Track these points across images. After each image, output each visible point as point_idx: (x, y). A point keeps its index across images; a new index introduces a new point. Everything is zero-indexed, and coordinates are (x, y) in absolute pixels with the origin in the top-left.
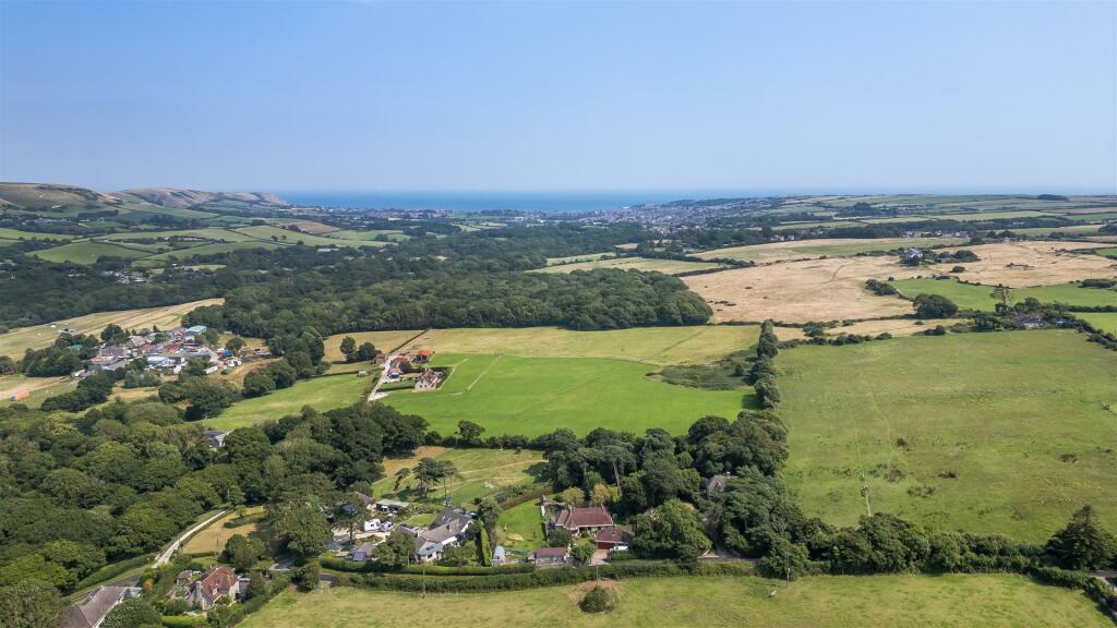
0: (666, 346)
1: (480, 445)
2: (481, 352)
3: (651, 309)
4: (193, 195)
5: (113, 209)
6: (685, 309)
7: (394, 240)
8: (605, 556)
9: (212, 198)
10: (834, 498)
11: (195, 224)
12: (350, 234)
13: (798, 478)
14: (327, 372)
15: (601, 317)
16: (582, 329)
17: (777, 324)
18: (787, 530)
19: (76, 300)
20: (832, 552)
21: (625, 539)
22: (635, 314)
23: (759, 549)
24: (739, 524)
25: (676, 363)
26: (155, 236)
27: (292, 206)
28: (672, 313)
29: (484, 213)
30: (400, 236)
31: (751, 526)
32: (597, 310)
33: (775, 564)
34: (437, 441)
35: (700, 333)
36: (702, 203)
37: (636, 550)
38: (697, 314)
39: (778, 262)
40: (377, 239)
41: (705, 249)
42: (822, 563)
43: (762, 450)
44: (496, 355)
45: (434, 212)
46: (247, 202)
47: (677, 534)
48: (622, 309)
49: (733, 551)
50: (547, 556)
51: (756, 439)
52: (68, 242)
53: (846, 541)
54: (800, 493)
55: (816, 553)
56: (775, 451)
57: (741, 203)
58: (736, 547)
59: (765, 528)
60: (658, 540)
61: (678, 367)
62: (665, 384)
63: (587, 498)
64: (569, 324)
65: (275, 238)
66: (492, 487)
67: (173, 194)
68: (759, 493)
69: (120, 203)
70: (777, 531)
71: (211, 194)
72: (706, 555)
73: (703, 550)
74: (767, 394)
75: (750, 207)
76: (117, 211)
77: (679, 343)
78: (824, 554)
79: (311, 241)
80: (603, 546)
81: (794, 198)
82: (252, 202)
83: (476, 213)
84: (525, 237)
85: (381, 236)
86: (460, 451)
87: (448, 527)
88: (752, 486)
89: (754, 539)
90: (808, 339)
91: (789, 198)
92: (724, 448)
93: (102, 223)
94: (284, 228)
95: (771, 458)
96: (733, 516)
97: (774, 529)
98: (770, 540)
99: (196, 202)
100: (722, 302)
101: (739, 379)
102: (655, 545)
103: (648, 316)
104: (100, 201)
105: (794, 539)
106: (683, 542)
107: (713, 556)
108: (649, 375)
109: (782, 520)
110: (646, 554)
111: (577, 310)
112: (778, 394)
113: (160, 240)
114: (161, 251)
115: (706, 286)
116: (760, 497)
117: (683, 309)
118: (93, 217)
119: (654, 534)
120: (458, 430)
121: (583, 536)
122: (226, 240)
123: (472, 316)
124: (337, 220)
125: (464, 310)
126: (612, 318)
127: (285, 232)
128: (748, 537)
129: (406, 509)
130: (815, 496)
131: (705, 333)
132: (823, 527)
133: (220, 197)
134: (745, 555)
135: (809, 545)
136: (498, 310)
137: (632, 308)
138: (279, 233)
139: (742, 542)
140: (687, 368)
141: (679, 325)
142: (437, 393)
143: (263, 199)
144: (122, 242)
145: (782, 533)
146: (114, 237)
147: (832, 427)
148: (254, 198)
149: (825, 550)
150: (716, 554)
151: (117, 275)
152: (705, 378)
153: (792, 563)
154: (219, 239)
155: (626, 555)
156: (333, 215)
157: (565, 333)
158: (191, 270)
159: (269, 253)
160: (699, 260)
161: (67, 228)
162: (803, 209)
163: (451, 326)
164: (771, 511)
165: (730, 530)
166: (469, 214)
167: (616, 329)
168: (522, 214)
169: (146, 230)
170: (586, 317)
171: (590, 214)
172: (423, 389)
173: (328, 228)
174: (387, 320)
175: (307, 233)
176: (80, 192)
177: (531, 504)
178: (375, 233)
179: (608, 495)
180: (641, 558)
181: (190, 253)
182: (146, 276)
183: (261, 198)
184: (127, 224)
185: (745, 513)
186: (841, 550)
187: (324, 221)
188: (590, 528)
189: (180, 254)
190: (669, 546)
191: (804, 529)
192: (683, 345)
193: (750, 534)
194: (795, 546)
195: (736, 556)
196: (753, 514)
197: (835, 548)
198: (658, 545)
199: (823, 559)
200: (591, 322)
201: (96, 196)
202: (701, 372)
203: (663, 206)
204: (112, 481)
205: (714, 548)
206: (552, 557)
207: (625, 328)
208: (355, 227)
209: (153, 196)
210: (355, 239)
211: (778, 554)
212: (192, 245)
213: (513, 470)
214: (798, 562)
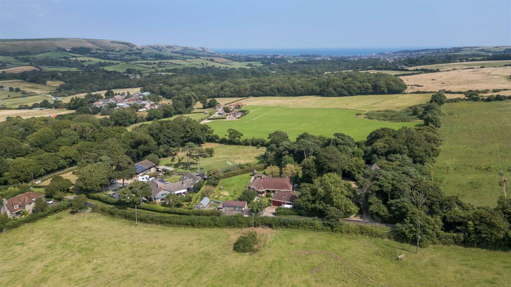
0: (374, 103)
1: (239, 144)
2: (270, 105)
3: (369, 85)
4: (175, 47)
5: (140, 51)
6: (390, 85)
7: (256, 66)
8: (274, 211)
9: (182, 49)
10: (474, 185)
11: (172, 58)
12: (237, 63)
13: (445, 171)
14: (192, 112)
15: (339, 89)
16: (327, 96)
17: (447, 92)
18: (425, 204)
19: (107, 83)
20: (466, 225)
21: (292, 199)
22: (359, 88)
23: (396, 217)
24: (383, 195)
25: (376, 110)
26: (152, 62)
27: (216, 53)
28: (382, 87)
29: (301, 56)
30: (259, 64)
31: (393, 198)
32: (338, 86)
33: (407, 231)
34: (217, 140)
35: (397, 97)
36: (415, 51)
37: (298, 209)
38: (397, 88)
39: (454, 69)
40: (248, 66)
41: (411, 66)
42: (455, 235)
43: (417, 148)
44: (276, 107)
45: (278, 56)
46: (197, 51)
47: (328, 199)
48: (352, 85)
49: (375, 217)
50: (232, 206)
51: (413, 140)
52: (118, 64)
53: (481, 217)
54: (445, 181)
55: (449, 225)
56: (428, 149)
57: (438, 50)
58: (377, 214)
59: (405, 201)
60: (314, 202)
61: (377, 111)
62: (366, 119)
63: (281, 173)
64: (322, 94)
65: (203, 64)
66: (230, 164)
67: (167, 47)
68: (403, 173)
69: (143, 49)
70: (416, 205)
71: (182, 47)
72: (352, 217)
73: (350, 213)
74: (432, 121)
75: (442, 52)
76: (141, 53)
77: (382, 101)
78: (459, 228)
79: (217, 65)
80: (276, 203)
81: (468, 47)
82: (199, 51)
83: (298, 56)
84: (317, 64)
85: (250, 64)
86: (228, 146)
87: (183, 183)
88: (399, 168)
89: (393, 208)
90: (467, 98)
91: (465, 48)
92: (387, 146)
93: (134, 57)
94: (207, 60)
95: (424, 154)
96: (377, 188)
97: (412, 202)
98: (407, 210)
99: (176, 50)
100: (415, 85)
101: (415, 116)
102: (311, 206)
103: (367, 88)
104: (135, 48)
105: (431, 212)
106: (332, 206)
107: (358, 219)
108: (357, 115)
109: (422, 195)
110: (302, 212)
111: (327, 86)
112: (440, 123)
113: (154, 63)
114: (153, 68)
115: (408, 80)
116: (404, 175)
117: (388, 85)
118: (130, 54)
119: (310, 197)
120: (228, 134)
121: (267, 196)
122: (181, 64)
123: (272, 90)
124: (234, 58)
125: (269, 87)
126: (346, 90)
127: (208, 62)
128: (389, 207)
129: (172, 172)
130: (457, 183)
131: (399, 97)
132: (460, 204)
133: (186, 49)
134: (384, 221)
135: (444, 219)
136: (286, 87)
137: (358, 84)
138: (205, 62)
139: (384, 210)
140: (382, 111)
141: (386, 94)
142: (237, 121)
143: (205, 50)
144: (139, 65)
145: (420, 206)
146: (137, 62)
147: (478, 142)
148: (201, 50)
149: (460, 224)
150: (361, 217)
151: (130, 75)
152: (393, 116)
153: (424, 232)
154: (178, 63)
155: (288, 211)
156: (233, 57)
157: (319, 98)
158: (161, 75)
159: (198, 69)
160: (407, 70)
161: (119, 58)
162: (473, 52)
163: (261, 96)
164: (412, 188)
165: (373, 199)
166: (294, 56)
167: (347, 96)
168: (320, 56)
169: (150, 60)
170: (331, 89)
171: (355, 57)
172: (231, 119)
173: (227, 60)
174: (231, 92)
175: (217, 62)
176: (127, 44)
177: (247, 175)
178: (247, 63)
179: (295, 172)
180: (300, 215)
181: (164, 69)
182: (142, 76)
183: (204, 50)
184: (143, 58)
185: (388, 187)
186: (475, 225)
187: (227, 58)
188: (274, 192)
189: (160, 69)
190: (321, 207)
191: (441, 205)
192: (384, 102)
193: (391, 205)
194: (429, 217)
195: (378, 221)
196: (395, 188)
197: (470, 222)
198: (313, 206)
199: (457, 231)
200: (334, 92)
201: (133, 46)
202: (392, 114)
203: (394, 53)
204: (36, 146)
205: (360, 213)
206: (235, 207)
207: (353, 95)
208: (240, 61)
209: (158, 47)
210: (237, 65)
211: (412, 222)
212: (168, 65)
213: (249, 156)
214: (430, 232)
